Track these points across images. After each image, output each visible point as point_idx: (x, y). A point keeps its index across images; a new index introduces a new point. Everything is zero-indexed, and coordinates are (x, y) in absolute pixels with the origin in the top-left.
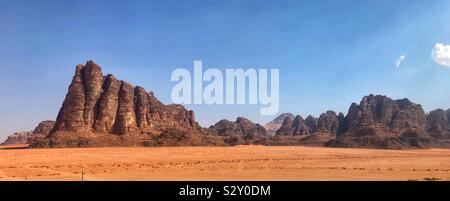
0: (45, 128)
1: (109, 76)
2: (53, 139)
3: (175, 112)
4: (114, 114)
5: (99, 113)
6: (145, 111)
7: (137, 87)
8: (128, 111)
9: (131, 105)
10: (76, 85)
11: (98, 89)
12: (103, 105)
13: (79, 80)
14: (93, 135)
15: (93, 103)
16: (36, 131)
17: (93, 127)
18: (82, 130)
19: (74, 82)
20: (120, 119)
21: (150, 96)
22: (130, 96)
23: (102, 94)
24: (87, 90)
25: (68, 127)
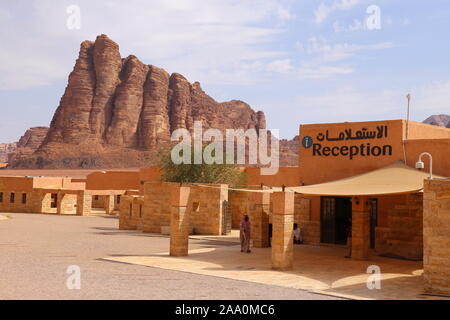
0: (34, 138)
1: (131, 57)
2: (43, 155)
3: (233, 115)
4: (135, 117)
5: (112, 115)
6: (183, 112)
7: (174, 75)
8: (156, 112)
9: (162, 104)
10: (80, 73)
11: (112, 78)
12: (118, 103)
13: (84, 65)
14: (103, 150)
15: (105, 101)
16: (20, 143)
17: (104, 137)
18: (87, 142)
19: (77, 67)
20: (144, 125)
21: (194, 90)
22: (161, 90)
23: (119, 87)
24: (96, 80)
25: (65, 137)
